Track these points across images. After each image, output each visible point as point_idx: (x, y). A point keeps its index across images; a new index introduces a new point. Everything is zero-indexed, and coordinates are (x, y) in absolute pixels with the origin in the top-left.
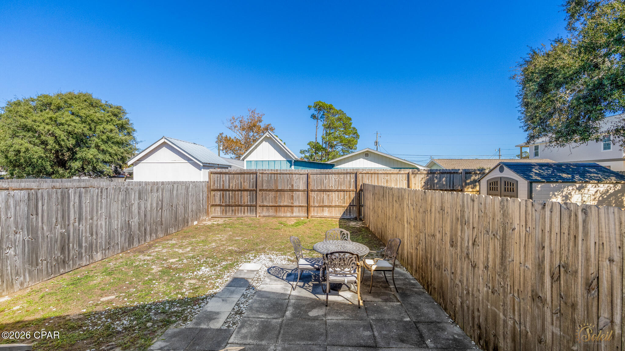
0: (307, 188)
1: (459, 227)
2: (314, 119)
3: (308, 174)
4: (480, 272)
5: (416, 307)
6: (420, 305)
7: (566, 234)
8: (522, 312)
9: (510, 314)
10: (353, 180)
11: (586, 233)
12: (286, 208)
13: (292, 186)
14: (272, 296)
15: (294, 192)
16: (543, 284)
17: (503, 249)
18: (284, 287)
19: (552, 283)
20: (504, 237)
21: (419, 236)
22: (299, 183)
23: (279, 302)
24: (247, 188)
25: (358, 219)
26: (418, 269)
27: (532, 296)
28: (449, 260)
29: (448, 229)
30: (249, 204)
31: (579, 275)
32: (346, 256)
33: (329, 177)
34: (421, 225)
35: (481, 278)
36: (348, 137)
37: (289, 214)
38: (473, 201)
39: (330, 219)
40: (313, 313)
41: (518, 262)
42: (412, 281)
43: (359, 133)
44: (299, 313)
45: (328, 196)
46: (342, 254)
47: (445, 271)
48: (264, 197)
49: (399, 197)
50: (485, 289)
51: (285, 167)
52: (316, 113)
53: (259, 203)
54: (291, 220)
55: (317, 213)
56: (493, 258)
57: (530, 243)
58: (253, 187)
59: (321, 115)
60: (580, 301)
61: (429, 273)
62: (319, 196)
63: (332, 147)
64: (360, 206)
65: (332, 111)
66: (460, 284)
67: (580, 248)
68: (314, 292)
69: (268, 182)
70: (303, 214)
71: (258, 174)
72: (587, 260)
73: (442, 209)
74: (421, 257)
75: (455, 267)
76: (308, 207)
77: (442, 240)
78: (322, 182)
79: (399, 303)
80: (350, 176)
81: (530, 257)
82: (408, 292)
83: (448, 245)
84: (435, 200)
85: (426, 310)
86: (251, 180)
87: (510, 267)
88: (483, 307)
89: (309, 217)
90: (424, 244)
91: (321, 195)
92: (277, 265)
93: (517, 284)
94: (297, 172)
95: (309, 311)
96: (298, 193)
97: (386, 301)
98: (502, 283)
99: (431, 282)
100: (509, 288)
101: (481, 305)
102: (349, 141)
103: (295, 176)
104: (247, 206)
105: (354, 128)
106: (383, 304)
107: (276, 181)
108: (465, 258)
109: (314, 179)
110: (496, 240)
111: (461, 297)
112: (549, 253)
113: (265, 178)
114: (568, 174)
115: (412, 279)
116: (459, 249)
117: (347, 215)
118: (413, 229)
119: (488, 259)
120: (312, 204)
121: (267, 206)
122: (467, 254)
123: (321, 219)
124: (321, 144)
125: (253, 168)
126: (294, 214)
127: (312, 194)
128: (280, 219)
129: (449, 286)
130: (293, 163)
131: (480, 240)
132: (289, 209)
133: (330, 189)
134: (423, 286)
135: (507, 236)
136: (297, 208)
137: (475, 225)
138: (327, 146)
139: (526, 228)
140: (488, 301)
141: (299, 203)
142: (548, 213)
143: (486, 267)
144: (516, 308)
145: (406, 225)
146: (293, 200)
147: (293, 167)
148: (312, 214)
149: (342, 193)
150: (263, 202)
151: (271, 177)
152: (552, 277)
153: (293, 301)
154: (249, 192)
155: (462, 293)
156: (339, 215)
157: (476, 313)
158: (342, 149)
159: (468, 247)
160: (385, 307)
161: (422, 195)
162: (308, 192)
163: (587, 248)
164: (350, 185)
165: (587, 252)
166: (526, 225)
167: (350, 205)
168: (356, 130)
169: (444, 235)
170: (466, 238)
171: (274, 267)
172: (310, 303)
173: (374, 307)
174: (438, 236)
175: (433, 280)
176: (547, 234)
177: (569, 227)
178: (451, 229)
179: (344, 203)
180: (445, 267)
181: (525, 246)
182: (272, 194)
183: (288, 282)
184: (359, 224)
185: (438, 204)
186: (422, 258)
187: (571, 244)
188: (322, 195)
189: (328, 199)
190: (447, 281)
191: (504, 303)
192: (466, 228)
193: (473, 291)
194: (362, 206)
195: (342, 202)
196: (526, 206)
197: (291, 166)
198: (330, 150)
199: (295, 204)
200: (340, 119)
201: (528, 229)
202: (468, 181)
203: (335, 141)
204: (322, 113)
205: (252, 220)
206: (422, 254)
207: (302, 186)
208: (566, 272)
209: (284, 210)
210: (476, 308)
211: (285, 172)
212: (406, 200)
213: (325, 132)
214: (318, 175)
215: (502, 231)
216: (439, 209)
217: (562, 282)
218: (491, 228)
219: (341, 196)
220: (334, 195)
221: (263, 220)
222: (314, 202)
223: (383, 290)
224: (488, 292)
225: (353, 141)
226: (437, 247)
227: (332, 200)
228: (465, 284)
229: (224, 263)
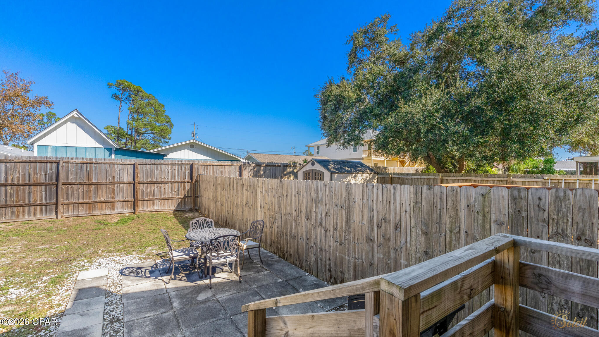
0: (134, 179)
1: (314, 205)
2: (115, 99)
3: (134, 165)
4: (331, 233)
5: (282, 271)
6: (284, 269)
7: (385, 201)
8: (360, 252)
9: (352, 254)
10: (188, 172)
11: (395, 200)
12: (104, 205)
13: (114, 178)
14: (145, 295)
15: (116, 185)
16: (372, 231)
17: (348, 215)
18: (155, 284)
19: (378, 230)
20: (349, 208)
21: (274, 217)
22: (123, 174)
23: (159, 298)
24: (41, 180)
25: (194, 210)
26: (272, 243)
27: (366, 240)
28: (304, 230)
29: (304, 208)
30: (44, 202)
31: (392, 222)
32: (230, 238)
33: (161, 168)
34: (276, 208)
35: (332, 237)
36: (160, 125)
37: (108, 212)
38: (326, 186)
39: (162, 212)
40: (201, 297)
41: (358, 222)
42: (268, 254)
43: (173, 121)
44: (187, 301)
45: (160, 188)
46: (226, 238)
47: (301, 239)
48: (70, 192)
49: (250, 186)
50: (335, 244)
51: (103, 155)
52: (119, 93)
53: (61, 200)
54: (113, 217)
55: (147, 207)
56: (341, 222)
57: (365, 209)
58: (51, 180)
59: (126, 96)
60: (392, 236)
61: (285, 244)
62: (149, 188)
63: (139, 134)
64: (196, 196)
65: (141, 94)
66: (314, 245)
67: (392, 208)
68: (189, 280)
69: (77, 173)
70: (128, 210)
71: (61, 164)
72: (395, 213)
73: (298, 193)
74: (276, 233)
75: (310, 234)
76: (134, 201)
77: (298, 216)
78: (152, 173)
79: (268, 272)
80: (185, 167)
81: (365, 217)
82: (270, 262)
83: (304, 218)
84: (291, 187)
85: (289, 271)
86: (48, 172)
87: (353, 226)
88: (333, 256)
89: (137, 212)
90: (280, 222)
91: (151, 187)
92: (129, 266)
93: (357, 235)
94: (119, 161)
95: (197, 297)
96: (121, 186)
97: (257, 272)
98: (347, 237)
99: (287, 250)
100: (352, 239)
101: (331, 256)
102: (162, 130)
103: (117, 167)
104: (41, 205)
105: (167, 116)
106: (257, 275)
107: (89, 173)
108: (318, 227)
109: (143, 171)
110: (343, 210)
111: (315, 255)
112: (376, 213)
113: (72, 168)
114: (349, 168)
115: (268, 253)
116: (313, 220)
117: (181, 207)
118: (267, 212)
119: (337, 223)
120: (140, 197)
121: (75, 203)
122: (321, 223)
123: (151, 213)
124: (125, 129)
125: (50, 154)
126: (116, 211)
127: (140, 187)
128: (96, 218)
129: (305, 249)
130: (113, 152)
131: (331, 212)
132: (109, 205)
133: (163, 180)
134: (279, 256)
135: (351, 207)
136: (120, 204)
137: (327, 202)
138: (133, 133)
139: (363, 200)
140: (337, 251)
141: (123, 197)
142: (375, 190)
143: (336, 229)
144: (356, 250)
145: (259, 209)
146: (114, 193)
147: (113, 156)
148: (140, 208)
149: (176, 185)
150: (68, 198)
151: (81, 167)
152: (378, 226)
153: (173, 293)
154: (44, 187)
155: (316, 251)
156: (173, 208)
157: (328, 262)
158: (153, 137)
159: (321, 218)
160: (260, 277)
161: (277, 183)
162: (134, 185)
163: (395, 207)
164: (185, 176)
165: (395, 209)
166: (363, 198)
167: (185, 197)
168: (170, 119)
169: (299, 212)
170: (320, 212)
171: (126, 268)
172: (193, 290)
173: (251, 278)
174: (294, 214)
175: (289, 249)
176: (375, 202)
177: (387, 197)
178: (307, 207)
179: (179, 195)
180: (301, 236)
181: (362, 211)
182: (82, 189)
183: (156, 278)
184: (196, 215)
185: (294, 190)
186: (278, 233)
187: (388, 206)
188: (153, 188)
189: (160, 191)
190: (303, 246)
191: (348, 249)
192: (319, 205)
193: (325, 247)
194: (198, 197)
195: (176, 193)
196: (363, 187)
197: (110, 155)
198: (137, 137)
199: (117, 199)
200: (151, 105)
201: (364, 201)
202: (285, 173)
203: (144, 128)
204: (127, 94)
205: (51, 222)
206: (277, 230)
207: (127, 177)
208: (385, 222)
209: (102, 206)
210: (327, 258)
211: (103, 162)
212: (259, 188)
213: (130, 117)
214: (148, 166)
215: (347, 205)
216: (295, 193)
217: (383, 228)
218: (339, 203)
219: (175, 188)
220: (167, 188)
221: (69, 221)
222: (142, 196)
223: (250, 265)
224: (337, 245)
225: (166, 129)
226: (293, 222)
227: (165, 192)
228: (319, 244)
229: (45, 278)
